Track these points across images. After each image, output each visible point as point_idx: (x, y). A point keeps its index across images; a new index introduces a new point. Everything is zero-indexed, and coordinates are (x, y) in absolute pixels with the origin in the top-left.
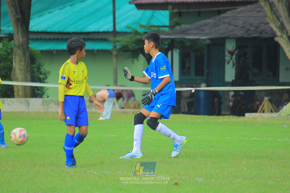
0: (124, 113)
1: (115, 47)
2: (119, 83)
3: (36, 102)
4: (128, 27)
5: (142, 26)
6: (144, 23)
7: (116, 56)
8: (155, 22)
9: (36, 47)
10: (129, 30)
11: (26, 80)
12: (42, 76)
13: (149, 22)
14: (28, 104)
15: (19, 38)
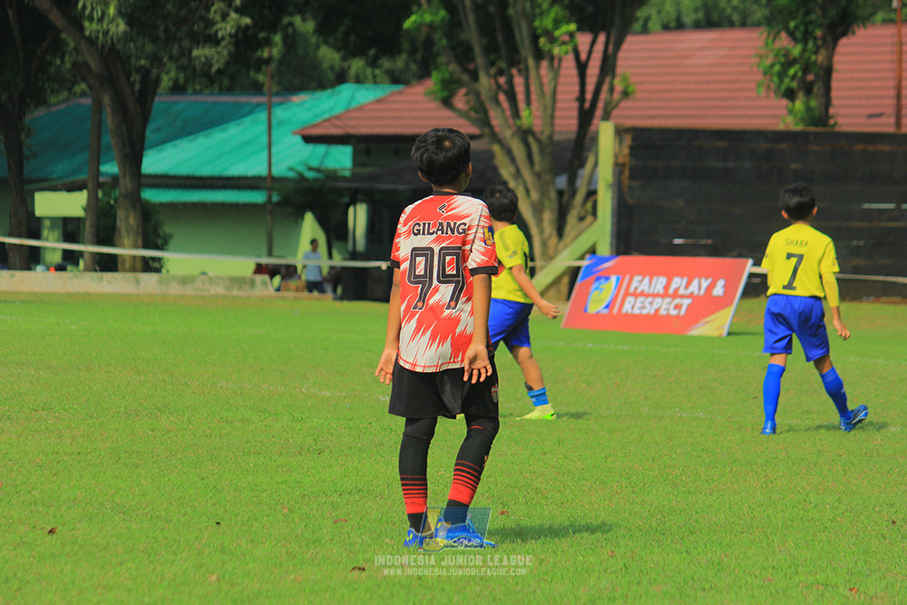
0: (280, 298)
1: (270, 198)
2: (275, 252)
3: (149, 280)
4: (291, 169)
5: (310, 169)
6: (314, 164)
7: (271, 213)
8: (331, 164)
9: (152, 196)
10: (291, 175)
11: (136, 246)
12: (160, 242)
13: (322, 161)
14: (138, 282)
15: (126, 184)
